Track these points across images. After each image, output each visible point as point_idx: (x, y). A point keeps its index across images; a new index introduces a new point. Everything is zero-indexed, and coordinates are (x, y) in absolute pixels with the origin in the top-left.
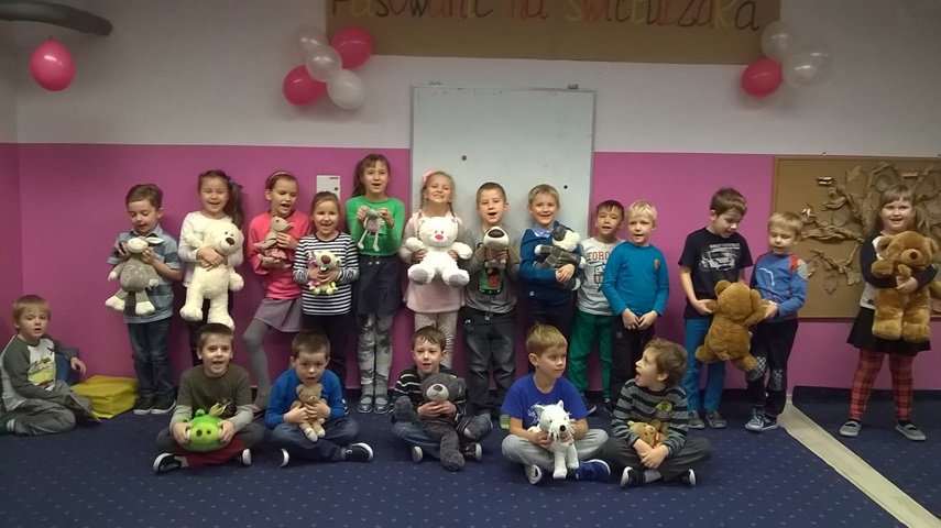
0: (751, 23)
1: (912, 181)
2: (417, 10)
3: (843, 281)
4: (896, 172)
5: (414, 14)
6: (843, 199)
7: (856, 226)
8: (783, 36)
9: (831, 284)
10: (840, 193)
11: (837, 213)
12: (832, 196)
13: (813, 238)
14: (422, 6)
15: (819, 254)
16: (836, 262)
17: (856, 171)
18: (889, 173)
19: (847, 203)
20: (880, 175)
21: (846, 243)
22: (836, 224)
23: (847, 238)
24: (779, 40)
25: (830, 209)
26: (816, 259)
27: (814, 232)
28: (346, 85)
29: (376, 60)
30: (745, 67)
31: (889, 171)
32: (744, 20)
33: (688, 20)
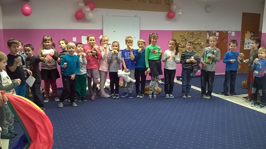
0: (168, 3)
1: (196, 35)
4: (193, 33)
8: (175, 6)
12: (183, 38)
15: (181, 50)
17: (186, 34)
18: (192, 34)
19: (185, 40)
20: (191, 34)
22: (184, 44)
24: (174, 7)
25: (182, 41)
30: (168, 12)
31: (192, 33)
32: (167, 3)
33: (157, 3)
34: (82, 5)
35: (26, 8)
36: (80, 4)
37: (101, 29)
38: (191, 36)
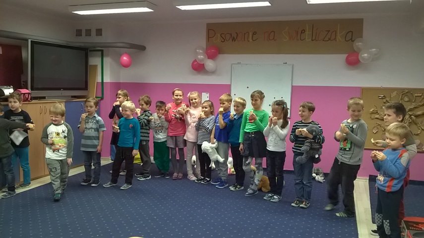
0: (351, 39)
1: (419, 97)
2: (234, 40)
4: (412, 94)
5: (233, 41)
8: (360, 44)
13: (376, 118)
14: (235, 38)
15: (379, 124)
17: (394, 94)
20: (405, 95)
26: (379, 127)
28: (210, 64)
29: (221, 56)
30: (347, 55)
31: (409, 93)
32: (349, 37)
33: (327, 39)
34: (201, 51)
35: (124, 58)
36: (198, 51)
37: (229, 83)
38: (406, 99)
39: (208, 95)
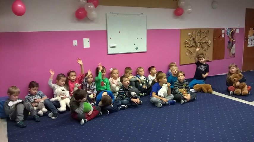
1: (203, 33)
3: (193, 55)
4: (201, 32)
6: (192, 38)
7: (194, 43)
9: (191, 56)
10: (192, 37)
11: (191, 41)
12: (190, 37)
13: (188, 47)
15: (189, 50)
16: (192, 51)
17: (194, 32)
18: (199, 32)
19: (193, 39)
21: (193, 47)
22: (191, 43)
23: (193, 46)
25: (190, 40)
26: (188, 51)
27: (188, 45)
28: (93, 13)
35: (20, 6)
36: (81, 1)
37: (105, 29)
38: (199, 35)
39: (89, 40)
